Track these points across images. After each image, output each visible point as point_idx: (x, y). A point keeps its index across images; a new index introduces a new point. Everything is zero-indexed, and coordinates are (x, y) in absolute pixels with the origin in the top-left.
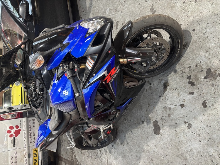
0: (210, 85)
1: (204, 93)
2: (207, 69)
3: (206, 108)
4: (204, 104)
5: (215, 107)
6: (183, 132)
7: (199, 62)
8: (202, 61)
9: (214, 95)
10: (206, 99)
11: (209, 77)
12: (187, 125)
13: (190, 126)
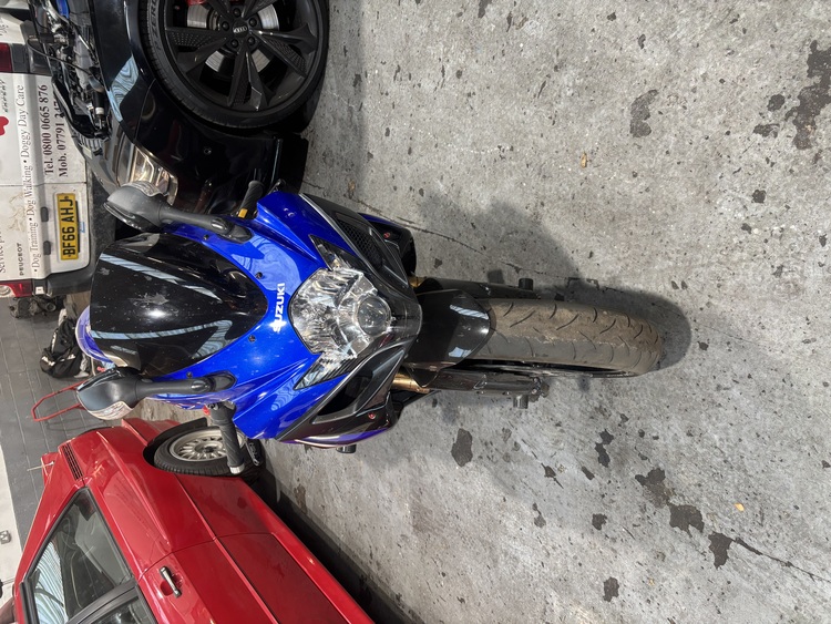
0: (638, 503)
1: (613, 502)
2: (659, 469)
3: (595, 530)
4: (599, 521)
5: (616, 547)
6: (521, 517)
7: (655, 435)
8: (661, 441)
9: (631, 527)
10: (609, 516)
11: (649, 487)
12: (536, 515)
13: (539, 522)
